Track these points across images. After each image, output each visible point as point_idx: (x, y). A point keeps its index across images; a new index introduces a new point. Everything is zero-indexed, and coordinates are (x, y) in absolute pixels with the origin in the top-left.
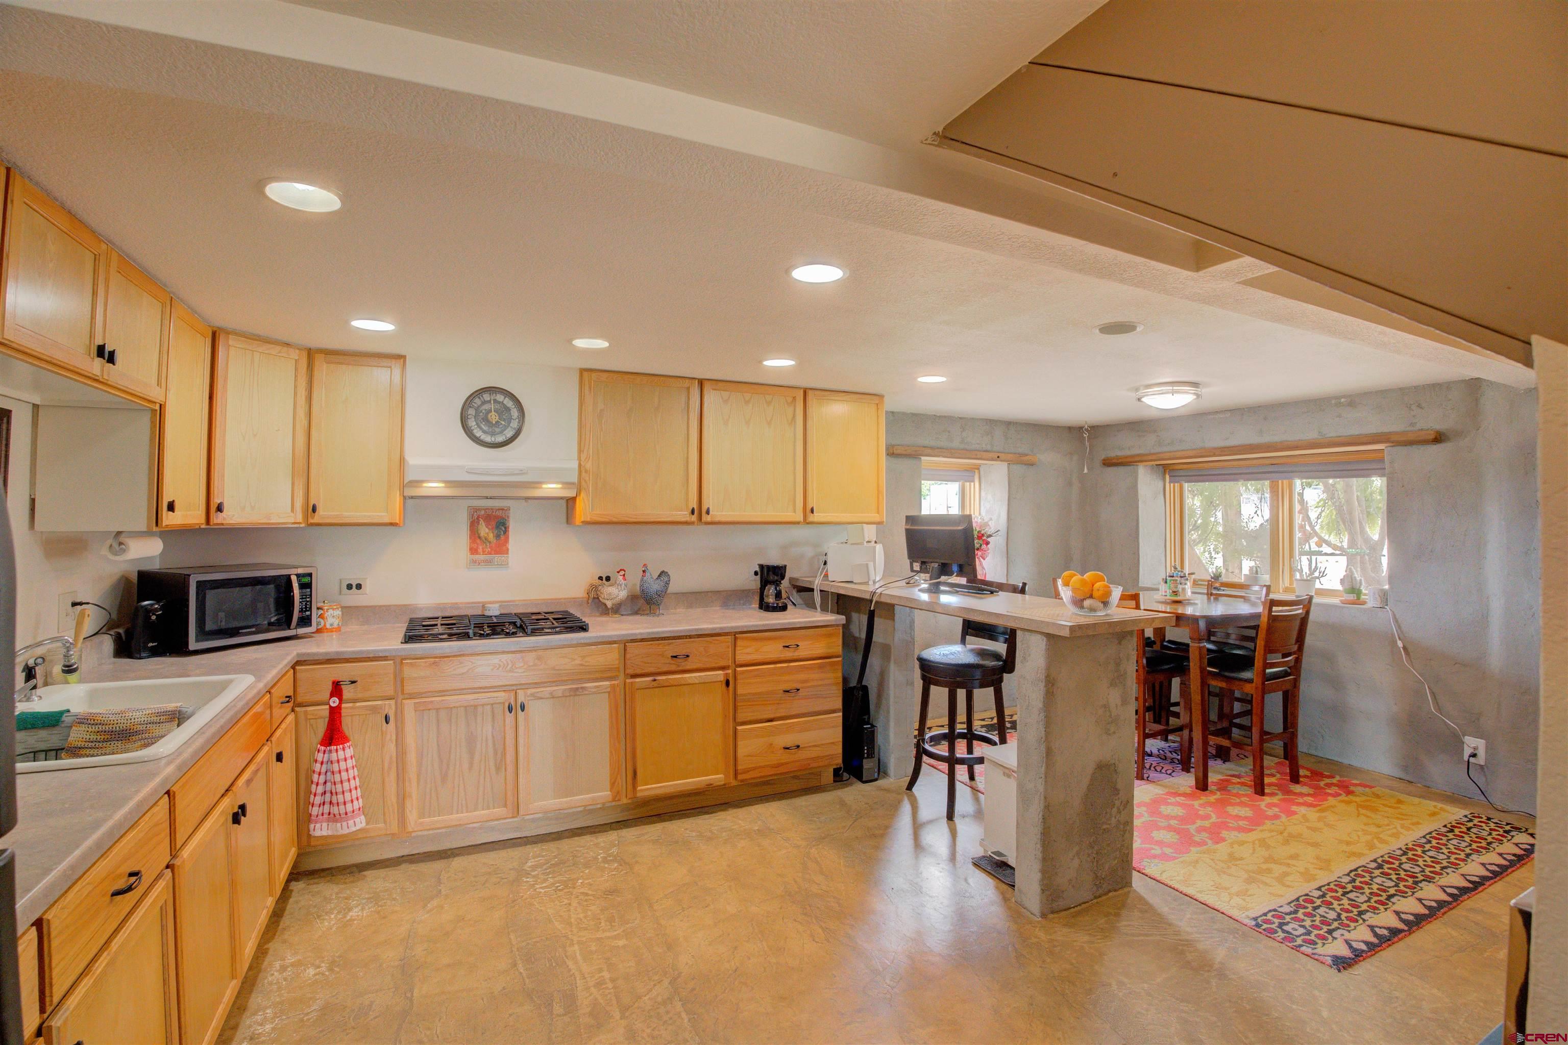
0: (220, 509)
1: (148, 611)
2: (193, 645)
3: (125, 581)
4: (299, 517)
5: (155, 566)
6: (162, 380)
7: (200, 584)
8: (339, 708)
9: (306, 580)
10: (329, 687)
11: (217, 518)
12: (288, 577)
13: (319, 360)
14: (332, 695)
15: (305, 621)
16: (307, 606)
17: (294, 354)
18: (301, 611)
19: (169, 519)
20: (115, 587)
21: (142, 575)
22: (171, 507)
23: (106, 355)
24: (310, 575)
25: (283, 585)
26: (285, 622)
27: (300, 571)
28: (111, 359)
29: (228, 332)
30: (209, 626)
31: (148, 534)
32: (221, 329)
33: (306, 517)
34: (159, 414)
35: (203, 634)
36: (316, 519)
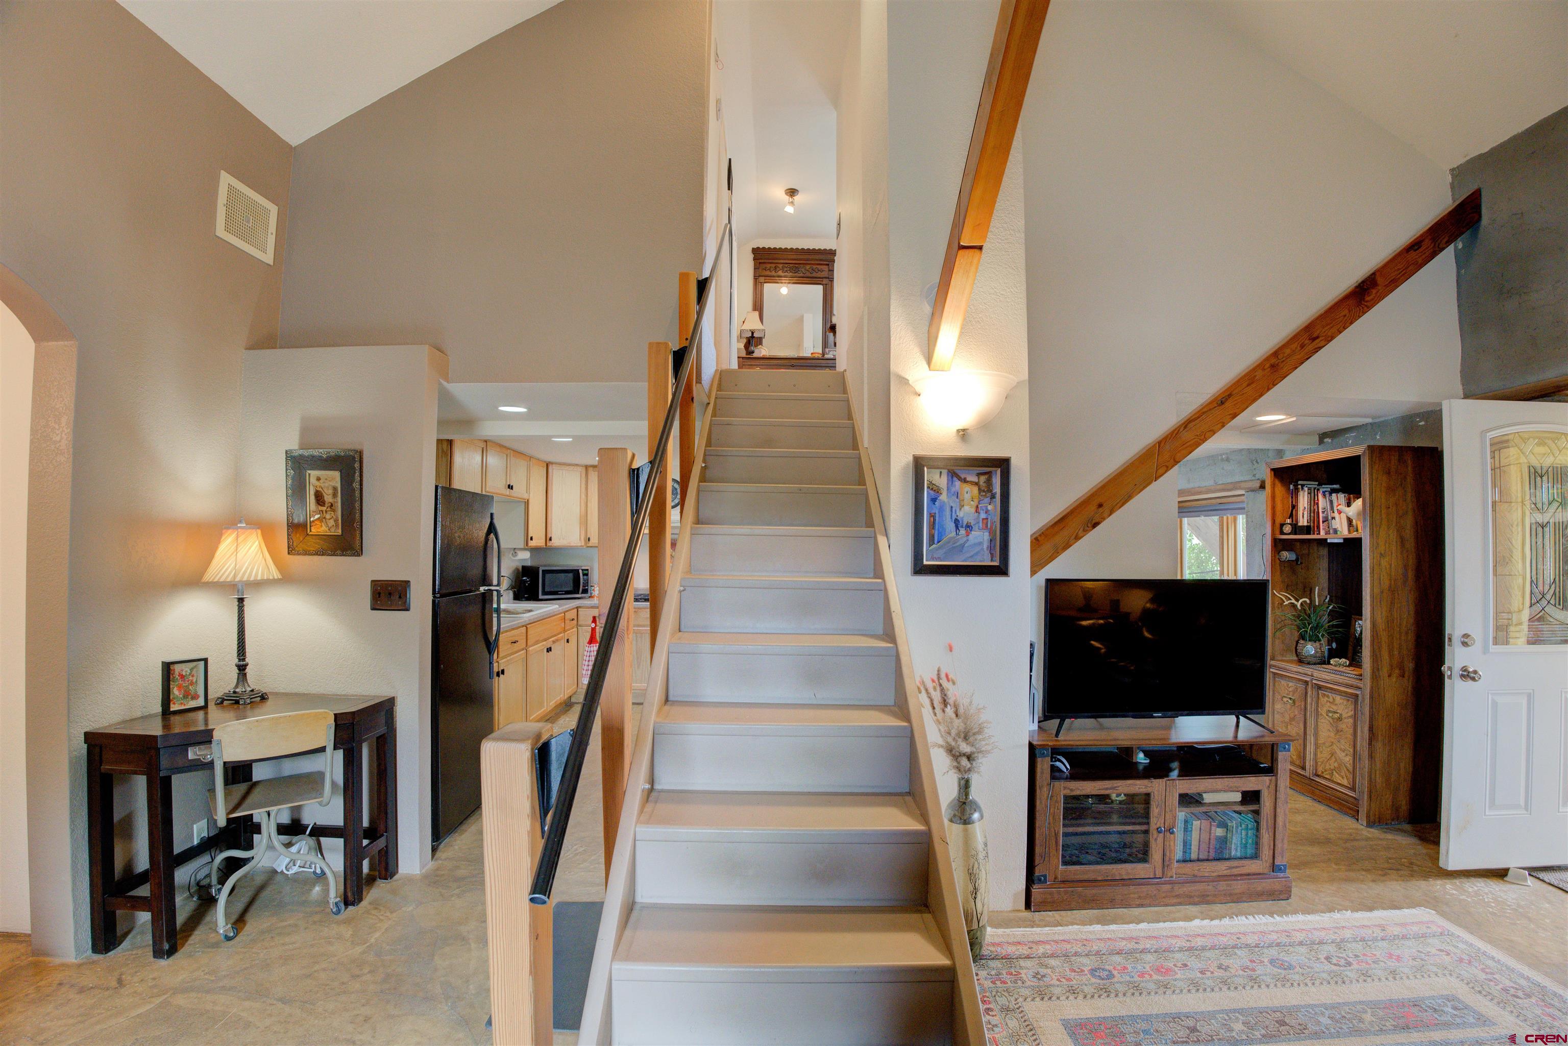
0: (550, 539)
1: (525, 581)
2: (541, 597)
3: (517, 569)
4: (583, 544)
5: (529, 564)
6: (528, 490)
7: (543, 571)
8: (595, 628)
9: (586, 572)
10: (591, 619)
11: (549, 544)
12: (578, 570)
13: (590, 469)
14: (593, 622)
15: (585, 591)
16: (586, 583)
17: (579, 469)
18: (584, 586)
19: (532, 544)
20: (514, 572)
21: (523, 567)
22: (531, 539)
23: (510, 487)
24: (587, 570)
25: (575, 573)
26: (576, 591)
27: (583, 568)
28: (512, 489)
29: (552, 463)
30: (547, 589)
31: (524, 549)
32: (550, 462)
33: (586, 543)
34: (527, 503)
35: (545, 593)
36: (590, 544)
